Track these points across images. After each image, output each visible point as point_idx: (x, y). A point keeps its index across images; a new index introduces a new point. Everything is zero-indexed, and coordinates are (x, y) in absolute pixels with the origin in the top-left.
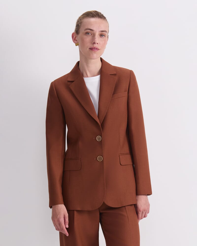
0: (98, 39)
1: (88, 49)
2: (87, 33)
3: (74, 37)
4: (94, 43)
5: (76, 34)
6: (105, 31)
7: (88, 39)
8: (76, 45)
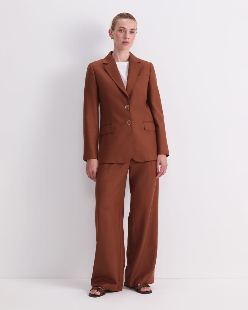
0: (129, 35)
1: (121, 42)
2: (120, 31)
3: (111, 32)
4: (126, 38)
5: (112, 30)
6: (134, 29)
7: (121, 35)
8: (112, 39)
